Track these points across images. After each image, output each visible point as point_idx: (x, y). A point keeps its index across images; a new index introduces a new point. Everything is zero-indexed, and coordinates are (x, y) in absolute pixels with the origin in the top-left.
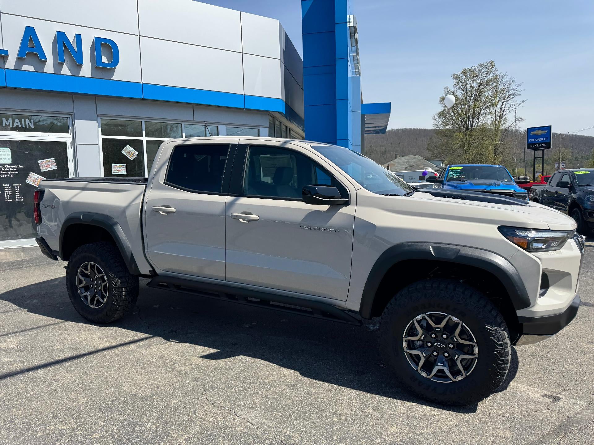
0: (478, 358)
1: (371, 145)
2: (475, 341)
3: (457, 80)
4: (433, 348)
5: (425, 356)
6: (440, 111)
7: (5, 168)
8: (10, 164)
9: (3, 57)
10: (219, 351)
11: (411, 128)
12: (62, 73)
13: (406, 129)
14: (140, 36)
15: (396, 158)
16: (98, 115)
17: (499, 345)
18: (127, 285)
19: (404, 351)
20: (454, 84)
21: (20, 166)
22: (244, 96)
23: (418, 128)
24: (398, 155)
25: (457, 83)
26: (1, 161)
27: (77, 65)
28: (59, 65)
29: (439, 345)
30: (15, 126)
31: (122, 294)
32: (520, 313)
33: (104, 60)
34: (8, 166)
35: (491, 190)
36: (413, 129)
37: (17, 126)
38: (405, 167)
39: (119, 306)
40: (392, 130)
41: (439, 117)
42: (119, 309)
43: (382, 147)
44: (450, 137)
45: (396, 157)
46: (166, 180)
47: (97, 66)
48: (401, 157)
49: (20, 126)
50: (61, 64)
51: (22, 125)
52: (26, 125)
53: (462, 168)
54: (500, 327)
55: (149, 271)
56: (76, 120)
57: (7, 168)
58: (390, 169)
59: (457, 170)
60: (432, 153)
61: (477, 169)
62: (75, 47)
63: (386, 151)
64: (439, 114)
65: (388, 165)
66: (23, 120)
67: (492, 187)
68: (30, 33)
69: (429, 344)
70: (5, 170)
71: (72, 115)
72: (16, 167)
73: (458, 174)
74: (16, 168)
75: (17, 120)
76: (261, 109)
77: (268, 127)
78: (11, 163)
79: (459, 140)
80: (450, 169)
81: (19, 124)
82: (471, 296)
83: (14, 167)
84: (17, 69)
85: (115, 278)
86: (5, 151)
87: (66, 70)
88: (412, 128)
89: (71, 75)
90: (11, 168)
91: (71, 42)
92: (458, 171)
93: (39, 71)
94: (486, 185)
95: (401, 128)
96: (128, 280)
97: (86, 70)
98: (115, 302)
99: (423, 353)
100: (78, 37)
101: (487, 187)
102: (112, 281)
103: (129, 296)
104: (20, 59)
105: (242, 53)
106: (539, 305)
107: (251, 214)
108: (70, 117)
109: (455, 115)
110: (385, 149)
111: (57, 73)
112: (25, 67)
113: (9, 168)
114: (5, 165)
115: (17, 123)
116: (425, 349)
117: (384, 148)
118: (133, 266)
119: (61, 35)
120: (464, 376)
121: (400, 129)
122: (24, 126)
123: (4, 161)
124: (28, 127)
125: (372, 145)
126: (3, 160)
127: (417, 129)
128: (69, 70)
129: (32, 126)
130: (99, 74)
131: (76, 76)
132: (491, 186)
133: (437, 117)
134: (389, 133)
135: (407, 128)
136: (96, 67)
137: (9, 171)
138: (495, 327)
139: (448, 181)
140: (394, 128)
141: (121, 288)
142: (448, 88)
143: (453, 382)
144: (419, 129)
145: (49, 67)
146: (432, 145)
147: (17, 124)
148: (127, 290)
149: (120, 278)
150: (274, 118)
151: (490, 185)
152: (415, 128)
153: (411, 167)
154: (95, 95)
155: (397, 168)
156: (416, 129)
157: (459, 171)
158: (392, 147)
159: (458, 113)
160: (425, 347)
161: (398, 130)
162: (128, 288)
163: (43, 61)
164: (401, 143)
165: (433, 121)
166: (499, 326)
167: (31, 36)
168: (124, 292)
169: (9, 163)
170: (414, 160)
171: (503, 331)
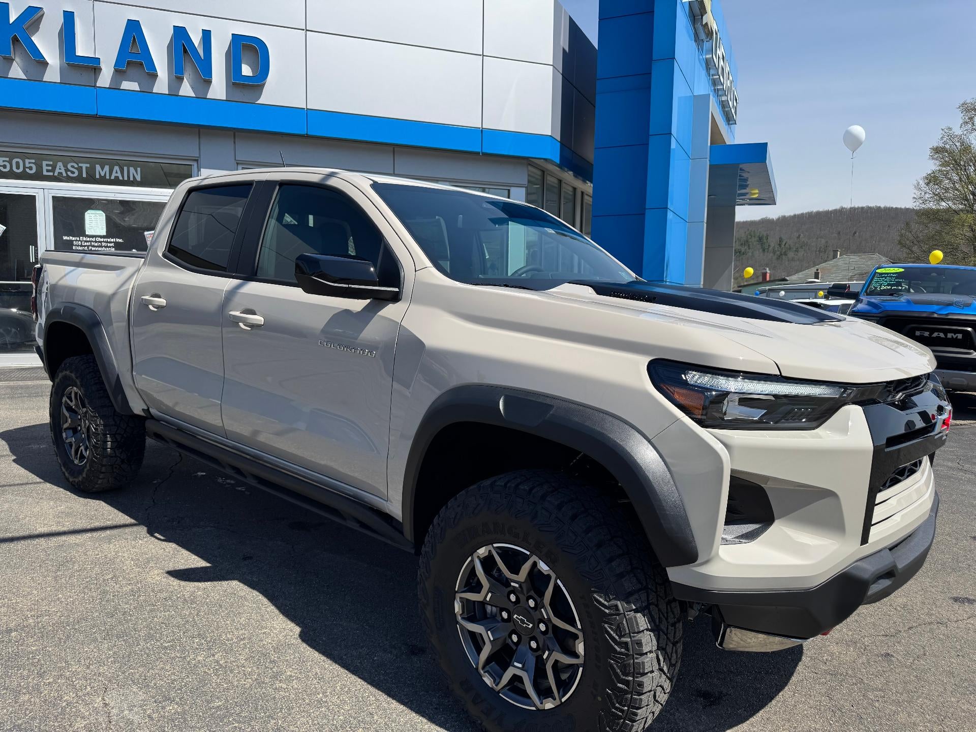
0: (584, 665)
1: (799, 236)
2: (580, 627)
3: (969, 115)
4: (510, 626)
5: (492, 639)
6: (930, 172)
7: (96, 242)
8: (104, 236)
9: (95, 69)
10: (208, 567)
11: (880, 207)
12: (180, 94)
13: (869, 208)
14: (307, 30)
15: (833, 259)
16: (238, 162)
17: (619, 644)
18: (116, 431)
19: (457, 622)
20: (961, 121)
21: (117, 240)
22: (482, 131)
23: (894, 207)
24: (839, 253)
25: (969, 118)
26: (91, 231)
27: (205, 81)
28: (177, 79)
29: (521, 620)
30: (113, 178)
31: (107, 446)
32: (676, 574)
33: (246, 70)
34: (100, 239)
35: (947, 315)
36: (884, 207)
37: (117, 177)
38: (850, 274)
39: (103, 466)
40: (842, 208)
41: (927, 184)
42: (102, 471)
43: (819, 239)
44: (948, 222)
45: (835, 257)
46: (167, 250)
47: (235, 82)
48: (844, 256)
49: (121, 178)
50: (180, 79)
51: (123, 176)
52: (129, 177)
53: (903, 270)
54: (628, 603)
55: (143, 410)
56: (202, 169)
57: (99, 242)
58: (820, 276)
59: (890, 273)
60: (908, 251)
61: (934, 274)
62: (201, 52)
63: (827, 247)
64: (927, 178)
65: (817, 270)
66: (125, 169)
67: (951, 310)
68: (133, 30)
69: (505, 615)
70: (96, 244)
71: (197, 161)
72: (112, 240)
73: (892, 281)
74: (111, 242)
75: (116, 168)
76: (511, 154)
77: (526, 186)
78: (105, 234)
79: (966, 229)
80: (877, 271)
81: (119, 175)
82: (574, 518)
83: (109, 240)
84: (114, 87)
85: (96, 417)
86: (97, 215)
87: (186, 89)
88: (882, 206)
89: (194, 96)
90: (103, 242)
91: (196, 46)
92: (891, 277)
93: (146, 91)
94: (938, 303)
95: (860, 206)
96: (118, 422)
97: (218, 89)
98: (96, 458)
99: (489, 632)
100: (207, 35)
101: (940, 309)
102: (92, 422)
103: (121, 450)
104: (120, 72)
105: (483, 56)
106: (722, 560)
107: (254, 313)
108: (195, 164)
109: (960, 180)
110: (827, 242)
111: (173, 93)
112: (126, 85)
113: (101, 242)
114: (96, 236)
115: (117, 172)
116: (494, 625)
117: (823, 241)
118: (120, 397)
119: (180, 33)
120: (558, 702)
121: (858, 208)
122: (126, 178)
123: (95, 232)
124: (132, 179)
125: (802, 235)
126: (94, 230)
127: (892, 208)
128: (192, 88)
129: (138, 178)
130: (239, 95)
131: (201, 97)
132: (951, 307)
133: (922, 183)
134: (836, 214)
135: (872, 205)
136: (234, 84)
137: (101, 246)
138: (615, 599)
139: (868, 295)
140: (845, 206)
141: (105, 435)
142: (950, 129)
143: (538, 710)
144: (896, 208)
145: (162, 85)
146: (910, 235)
147: (117, 175)
148: (116, 439)
149: (102, 417)
150: (543, 172)
151: (950, 304)
152: (888, 205)
153: (863, 274)
154: (234, 129)
155: (834, 275)
156: (889, 208)
157: (894, 277)
158: (840, 239)
159: (968, 178)
160: (497, 620)
161: (853, 210)
162: (118, 437)
163: (154, 76)
164: (857, 233)
165: (916, 192)
166: (626, 598)
167: (134, 35)
168: (110, 443)
169: (102, 234)
170: (869, 263)
171: (636, 611)
